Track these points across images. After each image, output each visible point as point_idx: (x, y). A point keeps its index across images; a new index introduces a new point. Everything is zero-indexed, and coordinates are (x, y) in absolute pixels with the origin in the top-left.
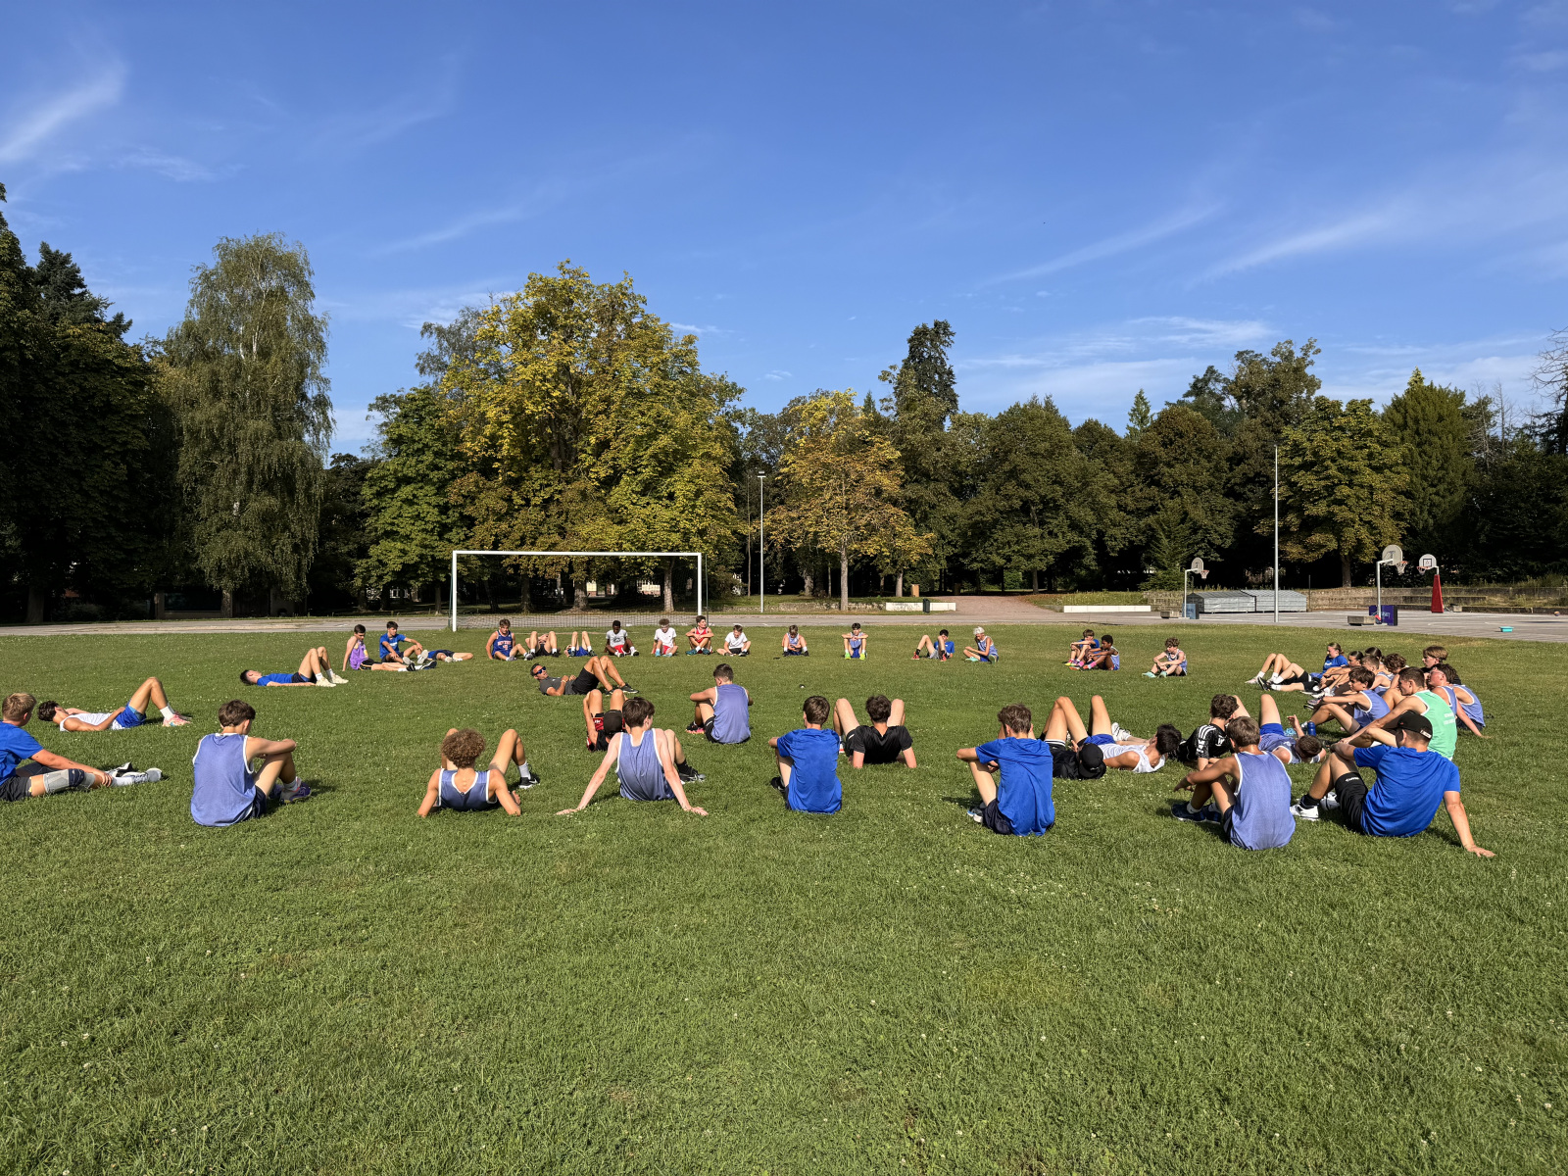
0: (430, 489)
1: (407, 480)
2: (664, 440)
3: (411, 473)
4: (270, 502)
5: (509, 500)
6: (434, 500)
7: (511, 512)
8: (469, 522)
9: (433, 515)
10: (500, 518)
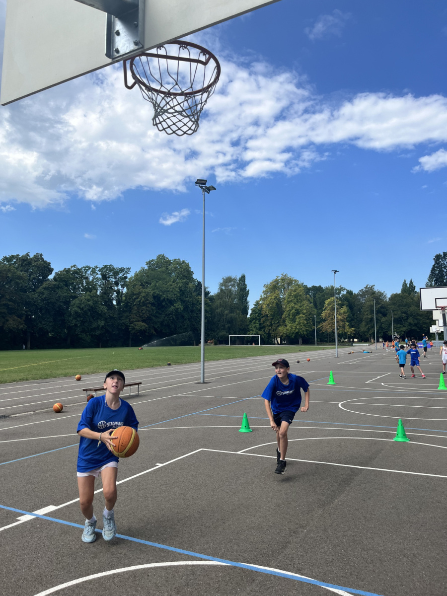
0: (258, 321)
1: (254, 319)
2: (293, 311)
3: (254, 317)
4: (229, 325)
5: (271, 322)
6: (258, 323)
7: (271, 325)
8: (265, 326)
9: (258, 325)
10: (270, 326)
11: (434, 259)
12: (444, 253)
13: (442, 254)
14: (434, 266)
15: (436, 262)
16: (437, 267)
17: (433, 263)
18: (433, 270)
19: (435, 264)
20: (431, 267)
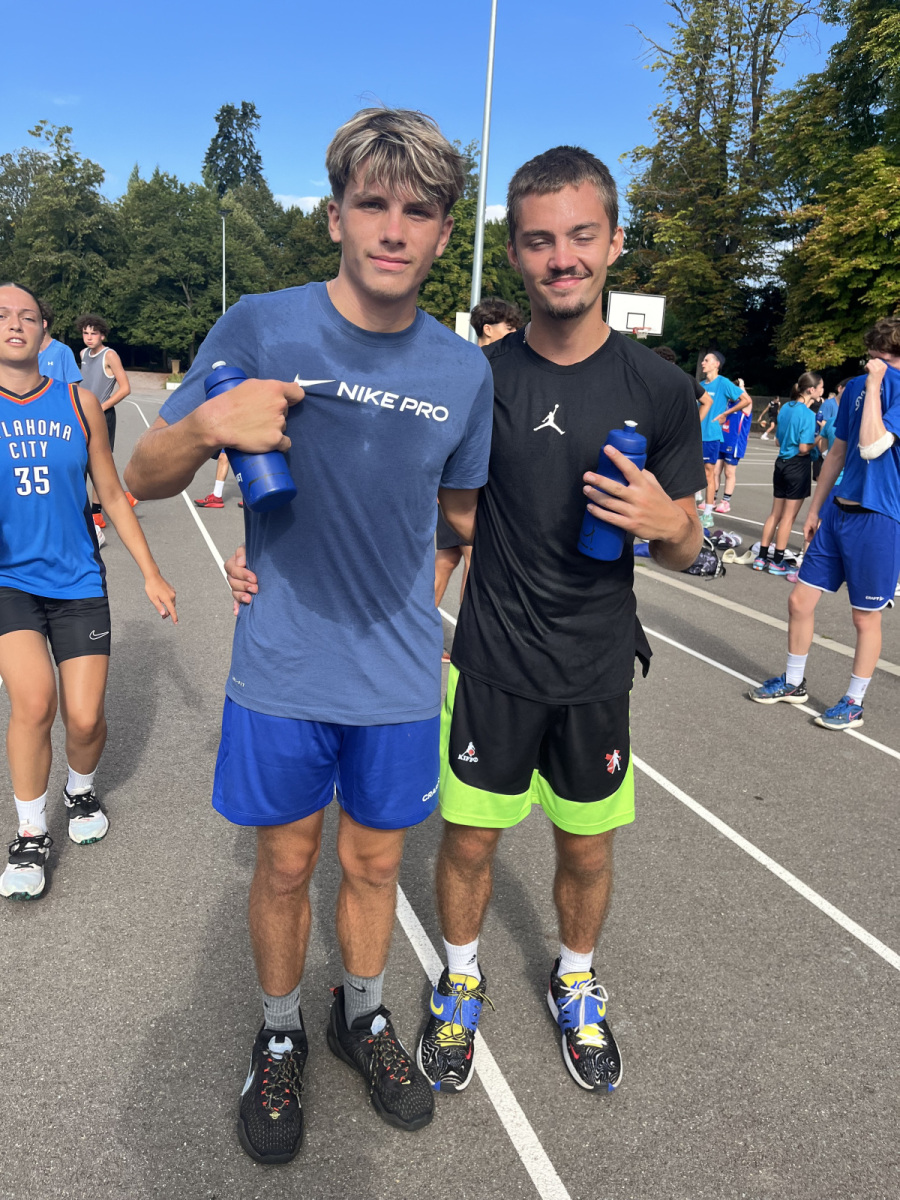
11: (217, 119)
12: (244, 105)
13: (239, 107)
14: (215, 141)
15: (221, 127)
16: (222, 148)
17: (215, 129)
18: (211, 156)
19: (218, 136)
20: (209, 144)
